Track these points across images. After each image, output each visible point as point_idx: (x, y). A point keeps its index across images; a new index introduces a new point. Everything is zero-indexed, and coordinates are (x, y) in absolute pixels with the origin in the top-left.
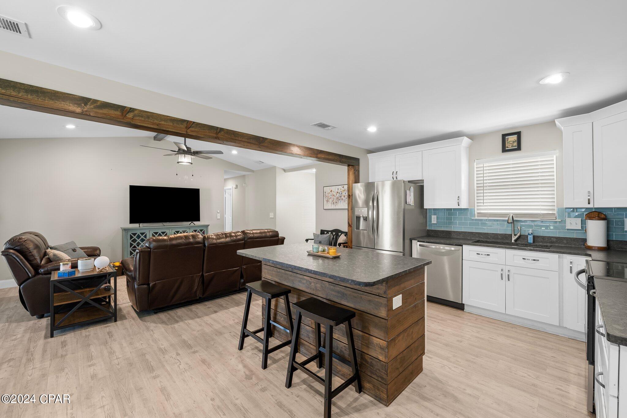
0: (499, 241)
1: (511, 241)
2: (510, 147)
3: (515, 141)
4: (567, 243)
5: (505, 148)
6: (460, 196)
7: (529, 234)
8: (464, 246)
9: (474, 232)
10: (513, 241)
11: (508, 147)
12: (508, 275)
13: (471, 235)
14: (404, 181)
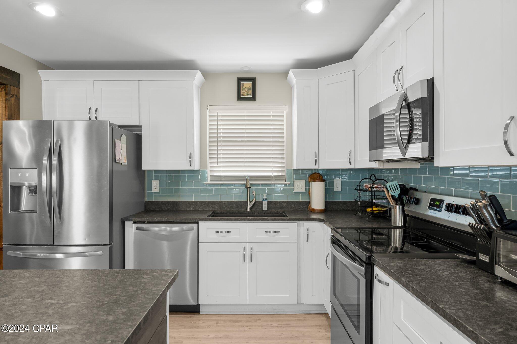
0: (235, 210)
1: (247, 209)
2: (245, 96)
3: (250, 89)
4: (295, 207)
5: (240, 96)
6: (192, 153)
7: (263, 200)
8: (201, 224)
9: (207, 202)
10: (248, 210)
11: (243, 95)
12: (251, 255)
13: (204, 205)
14: (111, 124)
